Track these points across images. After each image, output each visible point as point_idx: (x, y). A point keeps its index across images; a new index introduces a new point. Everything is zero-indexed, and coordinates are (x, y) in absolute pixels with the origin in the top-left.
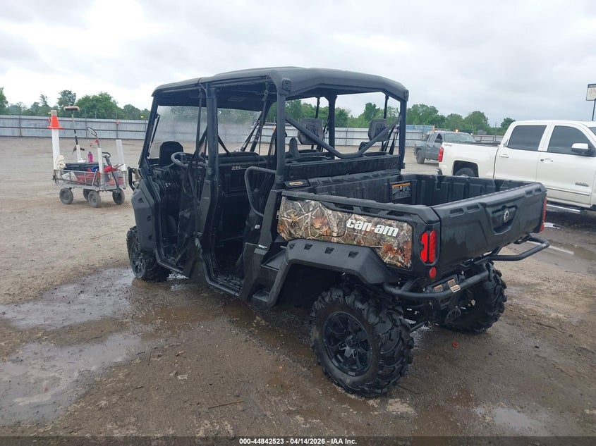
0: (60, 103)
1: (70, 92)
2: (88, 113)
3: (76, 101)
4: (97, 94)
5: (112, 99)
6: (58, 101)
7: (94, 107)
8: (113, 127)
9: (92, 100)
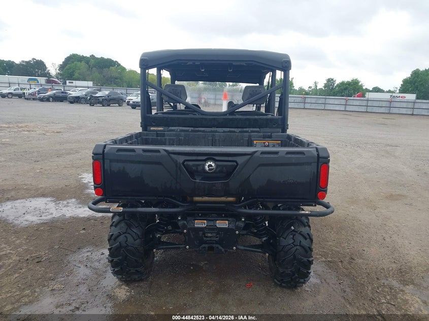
0: (325, 87)
1: (332, 80)
2: (342, 93)
3: (335, 85)
4: (350, 80)
5: (360, 83)
6: (324, 85)
7: (346, 89)
8: (343, 102)
9: (346, 84)
